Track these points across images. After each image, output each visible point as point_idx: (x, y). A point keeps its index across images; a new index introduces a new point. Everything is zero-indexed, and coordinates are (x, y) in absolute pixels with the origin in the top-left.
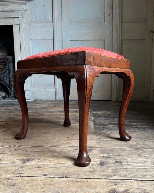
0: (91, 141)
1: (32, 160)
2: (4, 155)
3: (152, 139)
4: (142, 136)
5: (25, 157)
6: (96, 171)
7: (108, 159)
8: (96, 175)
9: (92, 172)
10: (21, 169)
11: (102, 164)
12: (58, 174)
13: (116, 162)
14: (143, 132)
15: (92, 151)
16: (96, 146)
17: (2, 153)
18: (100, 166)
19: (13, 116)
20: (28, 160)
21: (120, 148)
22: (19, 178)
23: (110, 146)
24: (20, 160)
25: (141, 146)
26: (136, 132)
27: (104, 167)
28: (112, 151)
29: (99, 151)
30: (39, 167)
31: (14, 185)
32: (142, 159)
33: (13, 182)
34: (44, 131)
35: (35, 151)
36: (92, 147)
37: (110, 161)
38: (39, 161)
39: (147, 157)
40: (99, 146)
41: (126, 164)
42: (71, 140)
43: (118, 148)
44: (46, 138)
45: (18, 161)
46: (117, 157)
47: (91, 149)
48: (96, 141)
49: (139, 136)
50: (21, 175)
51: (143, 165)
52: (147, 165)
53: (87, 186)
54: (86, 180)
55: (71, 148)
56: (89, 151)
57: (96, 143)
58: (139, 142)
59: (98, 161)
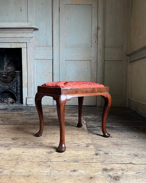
0: (87, 140)
2: (34, 149)
3: (127, 138)
4: (120, 136)
5: (49, 150)
6: (94, 159)
7: (100, 151)
8: (94, 161)
9: (92, 159)
10: (49, 158)
11: (97, 154)
12: (72, 160)
13: (105, 153)
14: (121, 133)
15: (89, 146)
16: (91, 143)
18: (96, 156)
19: (26, 120)
20: (51, 152)
21: (106, 144)
22: (50, 162)
23: (100, 143)
24: (46, 152)
25: (120, 143)
26: (116, 133)
27: (98, 156)
28: (102, 146)
29: (94, 146)
30: (60, 156)
31: (49, 166)
32: (121, 151)
33: (48, 164)
34: (53, 132)
37: (101, 152)
39: (123, 150)
40: (93, 143)
41: (111, 154)
42: (74, 139)
43: (105, 144)
44: (56, 137)
45: (45, 153)
46: (105, 150)
47: (88, 145)
49: (118, 136)
50: (51, 161)
52: (123, 155)
53: (91, 167)
54: (89, 163)
55: (75, 145)
56: (87, 146)
57: (90, 141)
58: (119, 141)
59: (94, 153)
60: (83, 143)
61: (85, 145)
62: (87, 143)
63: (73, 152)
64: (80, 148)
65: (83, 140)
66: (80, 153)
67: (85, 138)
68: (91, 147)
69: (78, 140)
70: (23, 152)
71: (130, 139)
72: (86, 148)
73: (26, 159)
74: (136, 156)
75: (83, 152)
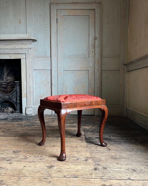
0: (86, 153)
1: (54, 166)
2: (35, 163)
3: (125, 152)
4: (118, 148)
5: (49, 165)
6: (93, 174)
7: (98, 166)
8: (93, 176)
9: (90, 174)
10: (49, 173)
11: (95, 169)
12: (72, 176)
13: (104, 168)
14: (119, 146)
15: (88, 160)
17: (34, 162)
18: (95, 171)
19: (26, 131)
20: (51, 166)
22: (51, 178)
23: (98, 157)
24: (46, 167)
25: (118, 156)
26: (114, 145)
27: (97, 171)
28: (100, 160)
29: (92, 160)
30: (60, 171)
31: (50, 182)
32: (119, 166)
33: (49, 180)
34: (53, 144)
35: (53, 160)
36: (88, 157)
37: (100, 167)
38: (58, 167)
39: (122, 165)
40: (92, 157)
41: (109, 169)
42: (73, 152)
43: (104, 158)
44: (56, 150)
45: (45, 167)
46: (104, 164)
48: (89, 153)
49: (116, 149)
50: (51, 176)
51: (120, 170)
53: (90, 183)
54: (88, 179)
55: (75, 158)
56: (86, 160)
57: (89, 155)
58: (117, 154)
59: (93, 167)
60: (82, 157)
61: (85, 159)
62: (86, 156)
63: (72, 166)
64: (79, 162)
65: (82, 153)
66: (79, 167)
67: (84, 151)
68: (90, 161)
69: (77, 153)
70: (25, 167)
71: (128, 153)
72: (85, 162)
73: (27, 174)
74: (134, 171)
75: (82, 166)
